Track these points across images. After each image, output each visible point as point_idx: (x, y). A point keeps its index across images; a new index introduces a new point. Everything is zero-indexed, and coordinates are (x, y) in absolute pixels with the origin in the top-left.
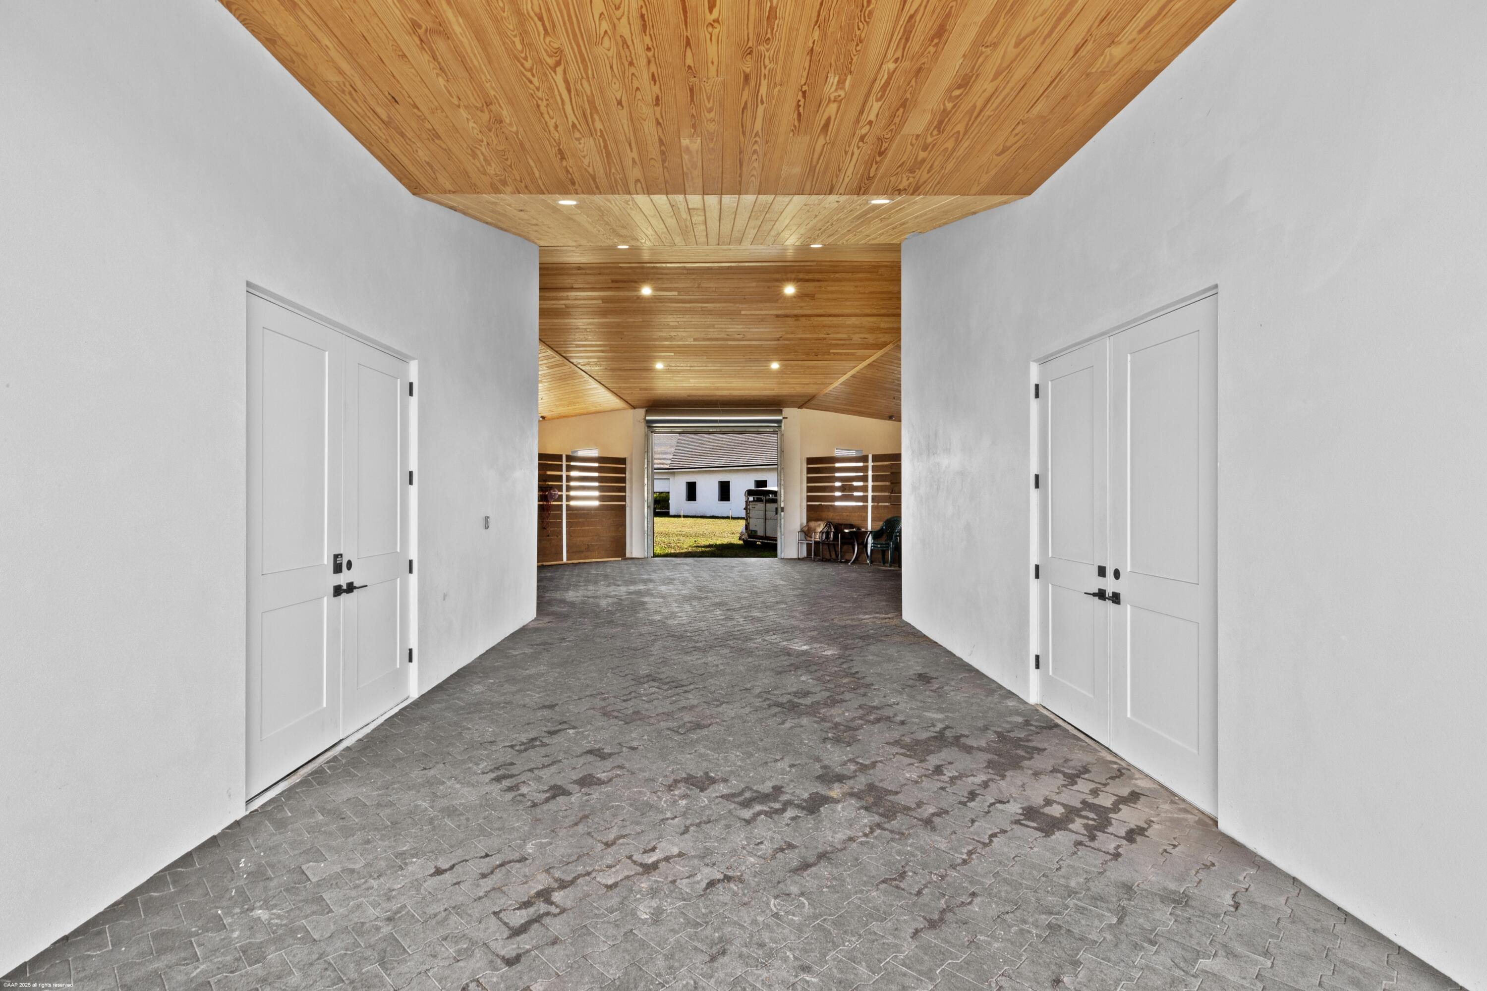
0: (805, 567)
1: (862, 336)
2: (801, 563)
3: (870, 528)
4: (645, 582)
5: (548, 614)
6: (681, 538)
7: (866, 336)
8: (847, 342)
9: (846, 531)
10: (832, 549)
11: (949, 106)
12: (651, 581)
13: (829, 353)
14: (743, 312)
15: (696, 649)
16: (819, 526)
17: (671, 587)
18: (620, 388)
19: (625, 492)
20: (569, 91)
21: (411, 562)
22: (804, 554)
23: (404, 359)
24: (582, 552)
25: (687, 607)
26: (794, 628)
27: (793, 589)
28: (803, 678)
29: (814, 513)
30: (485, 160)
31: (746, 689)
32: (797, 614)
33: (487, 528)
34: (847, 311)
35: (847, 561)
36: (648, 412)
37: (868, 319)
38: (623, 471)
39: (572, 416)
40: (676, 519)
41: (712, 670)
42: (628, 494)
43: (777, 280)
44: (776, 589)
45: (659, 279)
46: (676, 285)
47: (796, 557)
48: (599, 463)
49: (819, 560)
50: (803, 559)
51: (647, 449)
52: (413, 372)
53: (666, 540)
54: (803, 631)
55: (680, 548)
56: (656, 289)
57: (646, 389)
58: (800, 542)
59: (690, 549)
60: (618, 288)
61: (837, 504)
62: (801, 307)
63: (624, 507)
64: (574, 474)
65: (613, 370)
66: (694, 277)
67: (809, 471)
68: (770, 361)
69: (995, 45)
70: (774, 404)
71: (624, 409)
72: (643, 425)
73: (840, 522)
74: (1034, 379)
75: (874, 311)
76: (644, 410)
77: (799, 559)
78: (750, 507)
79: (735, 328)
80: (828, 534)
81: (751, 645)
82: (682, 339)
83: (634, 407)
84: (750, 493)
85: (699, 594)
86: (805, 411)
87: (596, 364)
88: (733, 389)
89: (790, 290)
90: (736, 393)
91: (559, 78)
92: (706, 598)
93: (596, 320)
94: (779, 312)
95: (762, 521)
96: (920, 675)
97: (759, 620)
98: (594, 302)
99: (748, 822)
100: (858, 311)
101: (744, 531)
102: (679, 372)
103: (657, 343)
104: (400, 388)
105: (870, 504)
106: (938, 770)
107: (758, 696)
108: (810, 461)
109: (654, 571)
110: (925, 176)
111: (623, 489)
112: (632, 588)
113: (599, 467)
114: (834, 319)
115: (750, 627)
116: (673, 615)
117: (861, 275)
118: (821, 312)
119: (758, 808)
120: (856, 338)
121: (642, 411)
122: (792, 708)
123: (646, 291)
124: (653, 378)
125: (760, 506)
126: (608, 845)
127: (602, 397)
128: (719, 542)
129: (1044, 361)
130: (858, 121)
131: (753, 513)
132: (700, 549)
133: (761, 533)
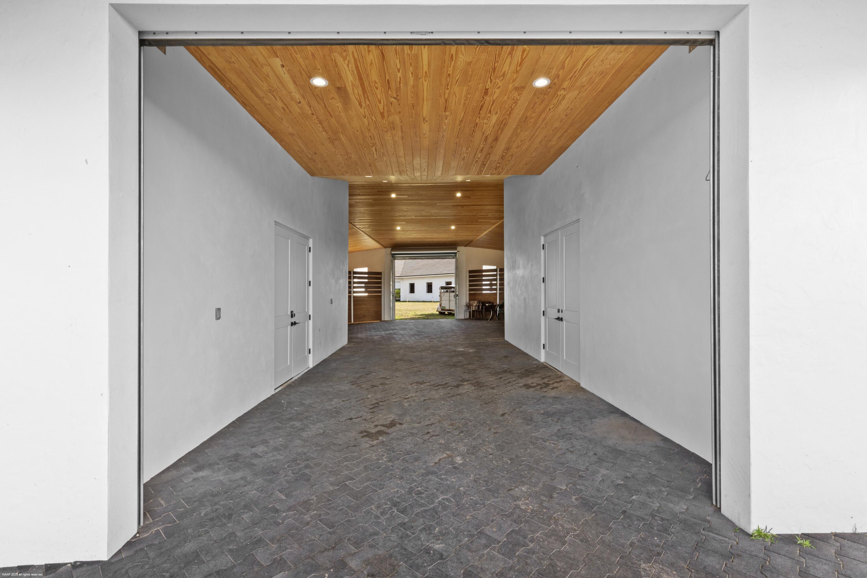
0: (467, 322)
1: (492, 214)
2: (466, 320)
3: (498, 303)
4: (393, 330)
5: (352, 342)
6: (408, 312)
7: (494, 214)
8: (487, 217)
9: (487, 305)
10: (480, 313)
11: (504, 154)
12: (395, 329)
13: (478, 222)
14: (438, 204)
15: (417, 351)
16: (475, 303)
17: (405, 331)
18: (379, 238)
19: (381, 289)
20: (376, 151)
21: (310, 316)
22: (468, 317)
23: (307, 238)
24: (360, 318)
25: (413, 338)
26: (458, 344)
27: (460, 331)
28: (460, 358)
29: (472, 297)
30: (342, 167)
31: (438, 362)
32: (461, 339)
33: (332, 303)
34: (485, 203)
35: (487, 319)
36: (392, 250)
37: (494, 206)
38: (380, 278)
39: (354, 252)
40: (404, 303)
41: (425, 357)
42: (382, 289)
43: (454, 191)
44: (453, 331)
45: (399, 190)
46: (407, 193)
47: (463, 318)
48: (368, 275)
49: (474, 319)
50: (467, 319)
51: (392, 267)
52: (311, 243)
53: (400, 313)
54: (462, 345)
55: (407, 316)
56: (397, 195)
57: (391, 239)
58: (465, 311)
59: (412, 317)
60: (380, 195)
61: (484, 292)
62: (464, 202)
63: (381, 296)
64: (355, 280)
65: (376, 230)
66: (415, 189)
67: (470, 277)
68: (451, 225)
69: (514, 142)
70: (452, 245)
71: (381, 248)
72: (390, 256)
73: (485, 301)
74: (542, 242)
75: (497, 203)
76: (391, 248)
77: (465, 319)
78: (442, 295)
79: (434, 211)
80: (479, 306)
81: (440, 349)
82: (409, 216)
83: (386, 247)
84: (442, 288)
85: (418, 333)
86: (468, 248)
87: (368, 228)
88: (433, 238)
89: (459, 195)
90: (435, 240)
91: (374, 149)
92: (422, 335)
93: (369, 208)
94: (454, 204)
95: (448, 302)
96: (505, 356)
97: (444, 342)
98: (369, 200)
99: (437, 390)
100: (490, 203)
101: (439, 307)
102: (407, 231)
103: (398, 218)
104: (307, 249)
105: (498, 292)
106: (501, 378)
107: (442, 363)
108: (470, 272)
109: (396, 326)
110: (501, 170)
111: (380, 287)
112: (387, 332)
113: (368, 277)
114: (479, 206)
115: (440, 344)
116: (407, 341)
117: (490, 188)
118: (473, 203)
119: (439, 387)
120: (490, 215)
121: (389, 249)
122: (454, 366)
123: (393, 196)
124: (395, 234)
125: (447, 294)
126: (393, 395)
127: (369, 242)
128: (427, 313)
129: (545, 236)
130: (474, 157)
131: (443, 298)
132: (417, 316)
133: (447, 308)
